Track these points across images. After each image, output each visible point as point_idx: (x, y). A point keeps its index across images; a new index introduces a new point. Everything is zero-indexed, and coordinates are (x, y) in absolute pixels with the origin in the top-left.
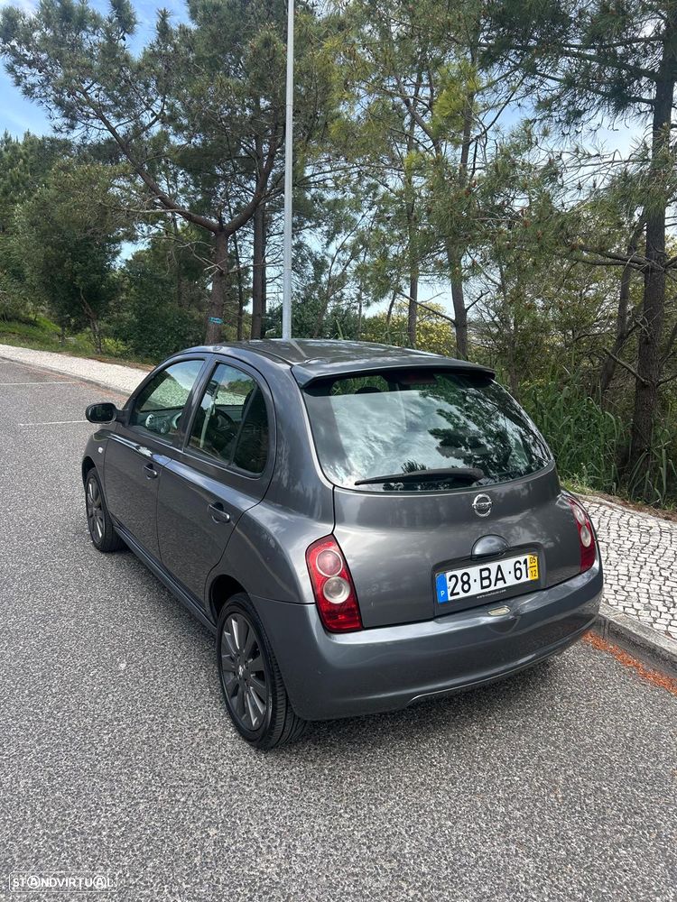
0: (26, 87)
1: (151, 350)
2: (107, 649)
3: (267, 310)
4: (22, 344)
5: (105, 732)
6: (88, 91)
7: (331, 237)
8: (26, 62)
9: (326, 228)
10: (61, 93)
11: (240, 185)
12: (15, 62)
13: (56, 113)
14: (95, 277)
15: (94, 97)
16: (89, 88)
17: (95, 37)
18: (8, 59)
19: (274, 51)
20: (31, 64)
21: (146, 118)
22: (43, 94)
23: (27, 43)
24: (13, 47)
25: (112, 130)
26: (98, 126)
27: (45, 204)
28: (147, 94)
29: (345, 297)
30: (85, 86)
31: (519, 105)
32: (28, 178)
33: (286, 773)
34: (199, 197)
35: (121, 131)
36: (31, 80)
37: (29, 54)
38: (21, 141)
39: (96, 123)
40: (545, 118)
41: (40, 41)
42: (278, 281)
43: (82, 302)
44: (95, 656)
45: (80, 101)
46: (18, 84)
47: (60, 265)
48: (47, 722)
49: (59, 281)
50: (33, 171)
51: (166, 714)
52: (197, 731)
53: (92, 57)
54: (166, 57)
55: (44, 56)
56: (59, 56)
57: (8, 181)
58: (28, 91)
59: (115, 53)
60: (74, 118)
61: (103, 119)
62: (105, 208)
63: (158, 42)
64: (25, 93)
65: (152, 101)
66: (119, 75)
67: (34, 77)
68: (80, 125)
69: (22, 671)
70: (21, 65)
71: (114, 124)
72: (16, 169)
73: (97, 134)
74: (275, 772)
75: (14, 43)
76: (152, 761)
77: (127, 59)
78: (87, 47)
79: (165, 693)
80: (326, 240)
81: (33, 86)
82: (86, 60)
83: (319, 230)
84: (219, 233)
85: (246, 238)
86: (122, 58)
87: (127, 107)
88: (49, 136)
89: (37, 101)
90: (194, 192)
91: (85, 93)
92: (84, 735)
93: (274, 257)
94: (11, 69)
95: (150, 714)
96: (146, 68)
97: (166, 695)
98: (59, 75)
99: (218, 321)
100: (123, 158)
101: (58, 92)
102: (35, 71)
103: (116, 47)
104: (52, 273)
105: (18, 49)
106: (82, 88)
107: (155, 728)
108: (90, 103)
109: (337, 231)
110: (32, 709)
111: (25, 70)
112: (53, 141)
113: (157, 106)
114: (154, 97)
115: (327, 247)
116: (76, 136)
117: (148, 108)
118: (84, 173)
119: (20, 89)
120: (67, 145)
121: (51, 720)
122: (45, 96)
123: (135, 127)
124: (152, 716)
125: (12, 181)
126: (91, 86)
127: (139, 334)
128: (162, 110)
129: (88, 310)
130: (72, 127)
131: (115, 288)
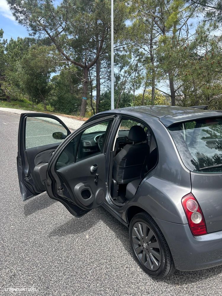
0: (19, 20)
1: (63, 109)
2: (79, 229)
3: (101, 94)
4: (20, 108)
5: (89, 269)
6: (40, 21)
7: (122, 68)
8: (19, 12)
9: (120, 65)
10: (32, 22)
11: (91, 51)
12: (15, 12)
13: (30, 29)
14: (44, 84)
15: (42, 23)
16: (40, 20)
17: (42, 2)
18: (13, 11)
19: (104, 3)
20: (21, 12)
21: (60, 29)
22: (25, 23)
23: (19, 5)
24: (15, 7)
25: (49, 34)
26: (44, 33)
27: (27, 61)
28: (60, 21)
29: (126, 88)
30: (39, 19)
31: (197, 16)
32: (20, 53)
33: (169, 290)
34: (77, 56)
35: (51, 34)
36: (21, 18)
37: (20, 9)
38: (16, 40)
39: (43, 32)
40: (209, 20)
41: (24, 4)
42: (104, 84)
43: (40, 94)
44: (75, 232)
45: (38, 24)
46: (17, 20)
47: (32, 82)
48: (65, 264)
49: (32, 86)
50: (21, 50)
51: (111, 260)
52: (125, 268)
53: (41, 9)
54: (66, 8)
55: (25, 9)
56: (30, 9)
57: (13, 54)
58: (20, 22)
59: (49, 7)
60: (36, 31)
61: (45, 30)
62: (48, 61)
63: (64, 2)
64: (19, 22)
65: (62, 23)
66: (51, 15)
67: (22, 17)
68: (37, 33)
69: (50, 240)
70: (17, 13)
71: (49, 32)
72: (16, 50)
73: (44, 35)
74: (164, 290)
75: (15, 5)
76: (111, 283)
77: (53, 9)
78: (39, 5)
79: (107, 249)
80: (120, 69)
81: (22, 20)
82: (39, 10)
83: (118, 66)
84: (85, 68)
85: (93, 70)
86: (52, 9)
87: (53, 26)
88: (27, 37)
89: (23, 25)
90: (75, 55)
91: (39, 22)
92: (81, 270)
93: (103, 76)
94: (14, 15)
95: (104, 260)
96: (60, 12)
97: (108, 250)
98: (30, 16)
99: (85, 98)
100: (53, 44)
101: (30, 22)
102: (22, 15)
103: (50, 5)
104: (30, 84)
105: (16, 7)
106: (38, 20)
107: (108, 267)
108: (41, 25)
109: (124, 66)
110: (58, 258)
111: (19, 14)
112: (28, 39)
113: (64, 25)
114: (62, 21)
115: (121, 72)
116: (36, 37)
117: (61, 26)
118: (40, 49)
119: (18, 21)
120: (34, 40)
121: (66, 263)
122: (26, 23)
123: (56, 33)
124: (105, 261)
125: (15, 53)
126: (41, 19)
127: (59, 104)
128: (65, 26)
129: (42, 96)
130: (35, 34)
131: (50, 88)
